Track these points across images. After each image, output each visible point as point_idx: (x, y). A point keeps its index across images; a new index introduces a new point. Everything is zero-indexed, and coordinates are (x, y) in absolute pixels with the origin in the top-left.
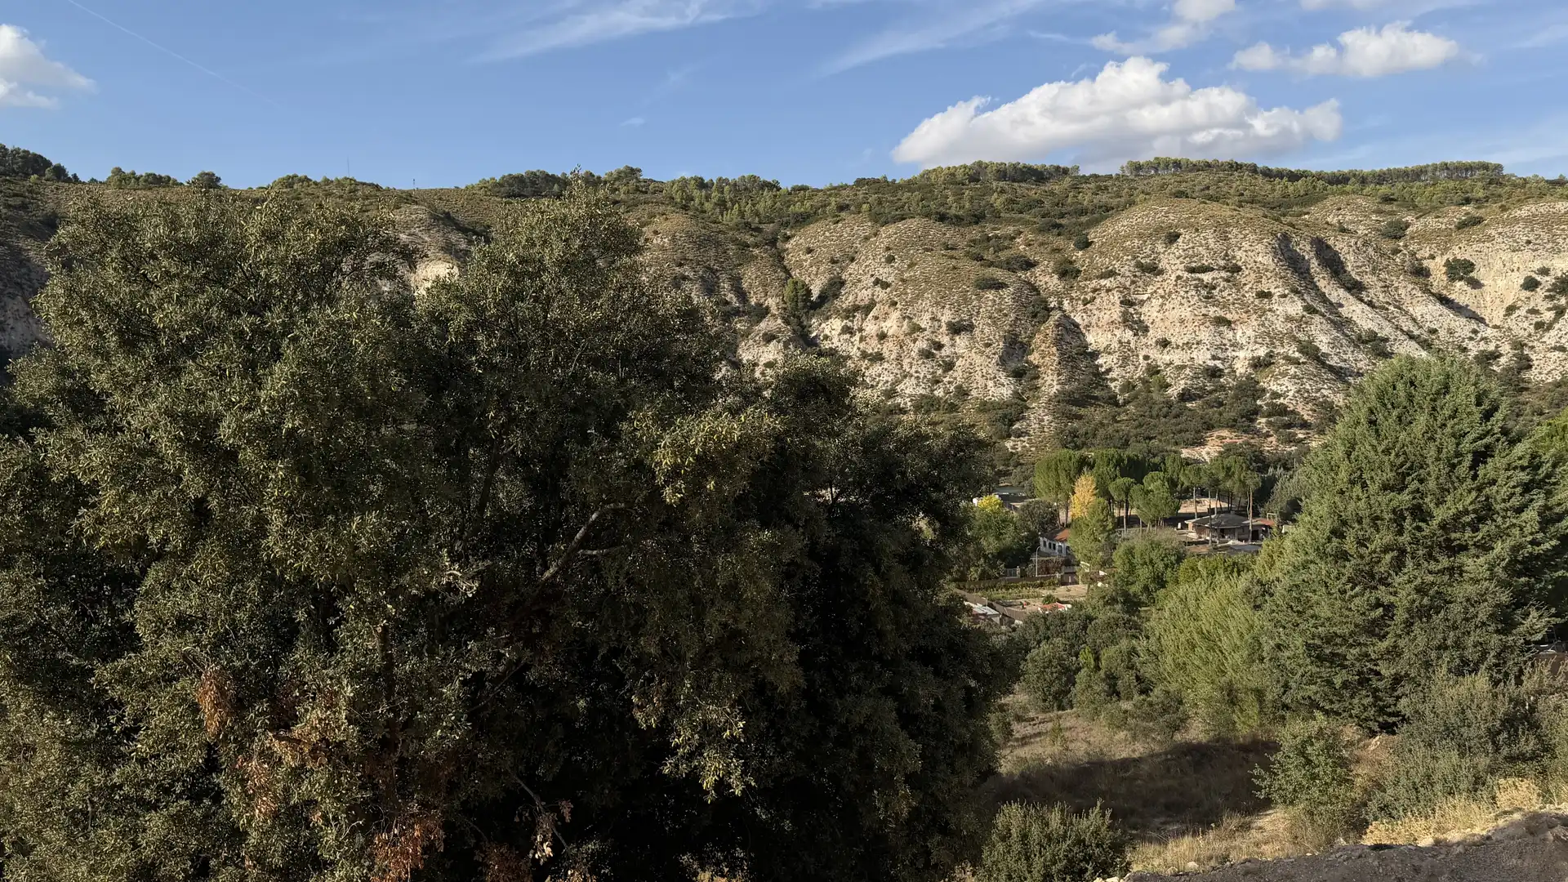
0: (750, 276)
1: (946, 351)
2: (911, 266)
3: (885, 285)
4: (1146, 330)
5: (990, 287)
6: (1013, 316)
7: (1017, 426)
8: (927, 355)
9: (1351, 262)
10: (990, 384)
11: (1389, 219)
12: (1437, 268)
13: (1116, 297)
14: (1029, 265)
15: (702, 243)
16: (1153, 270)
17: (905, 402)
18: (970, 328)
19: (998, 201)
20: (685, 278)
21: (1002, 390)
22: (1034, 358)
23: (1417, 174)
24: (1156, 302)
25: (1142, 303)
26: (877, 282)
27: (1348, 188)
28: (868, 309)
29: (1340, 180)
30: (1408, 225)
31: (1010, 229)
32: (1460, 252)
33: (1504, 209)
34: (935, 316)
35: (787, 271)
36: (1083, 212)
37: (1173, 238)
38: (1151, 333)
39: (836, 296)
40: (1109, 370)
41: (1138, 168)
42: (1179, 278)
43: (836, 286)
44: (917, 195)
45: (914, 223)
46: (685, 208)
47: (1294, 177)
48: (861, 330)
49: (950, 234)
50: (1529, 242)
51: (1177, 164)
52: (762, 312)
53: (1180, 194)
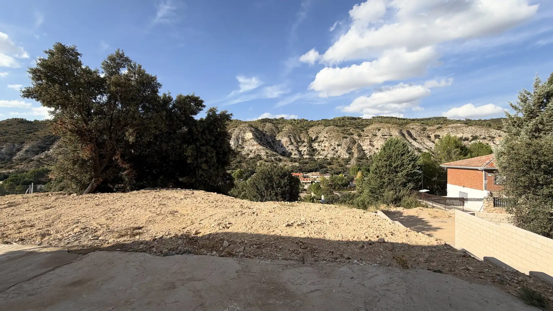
0: (302, 135)
1: (337, 149)
2: (331, 134)
3: (326, 137)
4: (374, 146)
5: (345, 138)
6: (349, 143)
7: (349, 163)
8: (333, 150)
9: (414, 135)
10: (344, 155)
11: (423, 127)
12: (432, 136)
13: (369, 140)
14: (352, 134)
15: (293, 130)
16: (376, 135)
17: (328, 158)
18: (341, 145)
19: (347, 123)
20: (290, 136)
21: (347, 156)
22: (353, 151)
23: (429, 119)
24: (376, 141)
25: (373, 141)
26: (324, 137)
27: (415, 121)
28: (322, 142)
29: (413, 120)
30: (427, 128)
31: (349, 128)
32: (437, 133)
33: (446, 125)
34: (334, 143)
35: (308, 135)
36: (363, 125)
37: (379, 130)
38: (375, 147)
39: (317, 139)
40: (367, 153)
41: (374, 117)
42: (380, 137)
43: (317, 138)
44: (332, 122)
45: (332, 127)
46: (291, 124)
47: (404, 119)
48: (321, 145)
49: (338, 128)
50: (452, 131)
51: (381, 117)
52: (304, 142)
53: (381, 122)
